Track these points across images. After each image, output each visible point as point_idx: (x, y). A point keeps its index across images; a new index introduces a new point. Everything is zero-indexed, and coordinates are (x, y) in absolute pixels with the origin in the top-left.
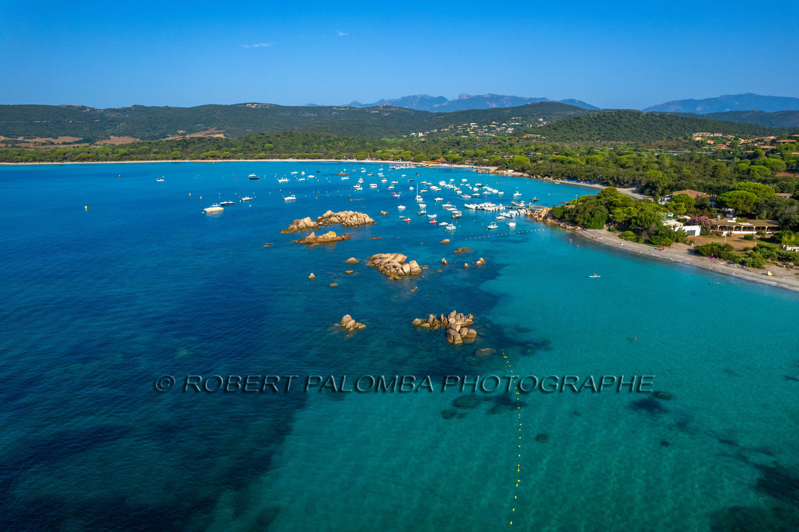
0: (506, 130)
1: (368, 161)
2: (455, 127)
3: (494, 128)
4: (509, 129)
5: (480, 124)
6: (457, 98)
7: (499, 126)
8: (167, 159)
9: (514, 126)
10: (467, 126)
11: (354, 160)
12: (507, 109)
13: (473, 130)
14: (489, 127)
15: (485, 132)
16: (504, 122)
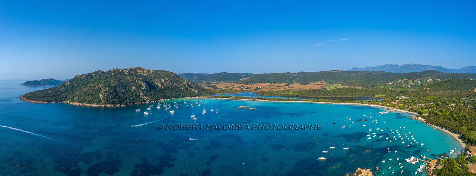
0: (418, 82)
1: (372, 105)
2: (401, 81)
3: (414, 81)
4: (419, 81)
5: (409, 79)
6: (402, 65)
7: (416, 80)
8: (309, 101)
9: (421, 80)
10: (405, 80)
11: (367, 105)
12: (418, 72)
13: (407, 82)
14: (412, 80)
15: (411, 83)
16: (417, 79)
